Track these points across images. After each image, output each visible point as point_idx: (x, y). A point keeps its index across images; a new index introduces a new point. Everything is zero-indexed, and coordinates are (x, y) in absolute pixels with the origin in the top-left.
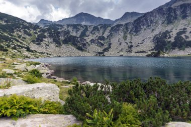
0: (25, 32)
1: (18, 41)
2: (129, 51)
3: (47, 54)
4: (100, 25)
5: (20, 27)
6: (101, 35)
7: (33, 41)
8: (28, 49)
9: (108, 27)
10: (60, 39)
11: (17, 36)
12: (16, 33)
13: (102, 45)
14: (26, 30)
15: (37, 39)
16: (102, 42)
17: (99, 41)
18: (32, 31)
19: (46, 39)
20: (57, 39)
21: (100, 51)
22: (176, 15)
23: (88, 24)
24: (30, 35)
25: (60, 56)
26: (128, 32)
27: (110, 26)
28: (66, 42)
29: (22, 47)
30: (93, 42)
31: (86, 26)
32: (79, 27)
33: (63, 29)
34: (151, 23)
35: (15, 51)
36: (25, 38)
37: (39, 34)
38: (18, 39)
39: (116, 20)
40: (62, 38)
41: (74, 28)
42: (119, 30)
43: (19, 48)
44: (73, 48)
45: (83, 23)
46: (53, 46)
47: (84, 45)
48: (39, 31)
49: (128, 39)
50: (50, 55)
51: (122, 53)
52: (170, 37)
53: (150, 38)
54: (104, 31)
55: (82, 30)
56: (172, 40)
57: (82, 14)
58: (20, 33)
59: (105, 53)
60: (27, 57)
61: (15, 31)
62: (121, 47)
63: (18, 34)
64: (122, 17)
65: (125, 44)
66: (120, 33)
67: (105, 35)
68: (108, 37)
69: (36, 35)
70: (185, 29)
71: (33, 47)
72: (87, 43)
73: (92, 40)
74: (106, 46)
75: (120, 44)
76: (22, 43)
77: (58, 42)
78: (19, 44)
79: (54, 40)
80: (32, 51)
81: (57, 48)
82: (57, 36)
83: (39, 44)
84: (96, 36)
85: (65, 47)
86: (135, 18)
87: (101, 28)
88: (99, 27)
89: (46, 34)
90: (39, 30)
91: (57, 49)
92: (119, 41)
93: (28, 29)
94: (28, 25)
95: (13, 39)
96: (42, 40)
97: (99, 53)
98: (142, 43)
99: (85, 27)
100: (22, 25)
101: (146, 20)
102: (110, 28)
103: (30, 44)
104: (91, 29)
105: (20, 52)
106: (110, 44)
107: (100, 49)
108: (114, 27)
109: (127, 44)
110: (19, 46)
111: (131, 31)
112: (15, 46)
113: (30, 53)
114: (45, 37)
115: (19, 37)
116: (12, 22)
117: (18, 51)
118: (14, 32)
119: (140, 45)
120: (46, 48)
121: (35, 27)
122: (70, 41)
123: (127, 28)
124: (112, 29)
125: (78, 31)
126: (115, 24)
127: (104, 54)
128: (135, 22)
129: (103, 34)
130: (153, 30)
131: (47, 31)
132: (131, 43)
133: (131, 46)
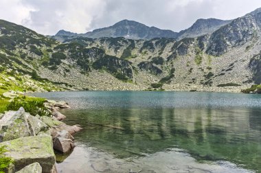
0: (33, 50)
1: (20, 63)
2: (206, 83)
3: (66, 84)
4: (155, 39)
5: (26, 41)
6: (157, 55)
7: (45, 64)
8: (35, 77)
9: (168, 42)
10: (88, 61)
11: (19, 55)
12: (17, 50)
13: (159, 72)
14: (35, 45)
15: (50, 60)
16: (159, 66)
17: (154, 65)
18: (44, 48)
19: (65, 61)
20: (84, 60)
21: (155, 82)
23: (135, 37)
24: (40, 53)
25: (87, 90)
26: (204, 51)
27: (171, 40)
28: (98, 66)
29: (25, 73)
30: (144, 67)
31: (132, 41)
32: (121, 43)
33: (94, 45)
34: (244, 36)
35: (10, 77)
36: (30, 58)
37: (54, 52)
38: (20, 59)
39: (182, 32)
40: (92, 60)
41: (111, 44)
42: (187, 48)
43: (20, 74)
44: (110, 76)
45: (127, 37)
46: (76, 72)
47: (129, 71)
48: (55, 48)
49: (203, 63)
50: (71, 86)
51: (194, 86)
53: (244, 61)
54: (163, 49)
55: (125, 48)
57: (124, 22)
58: (24, 51)
59: (165, 86)
60: (30, 89)
61: (17, 46)
62: (192, 76)
63: (20, 52)
64: (192, 27)
65: (200, 72)
66: (190, 53)
67: (164, 56)
68: (169, 59)
69: (50, 54)
71: (44, 73)
72: (134, 68)
73: (141, 64)
74: (166, 74)
75: (190, 71)
76: (26, 66)
77: (84, 66)
78: (21, 67)
79: (79, 63)
80: (41, 80)
81: (83, 75)
82: (84, 55)
83: (53, 69)
84: (148, 56)
85: (96, 74)
86: (215, 29)
87: (157, 43)
88: (154, 42)
89: (66, 52)
90: (55, 46)
91: (84, 77)
92: (188, 66)
93: (38, 45)
94: (38, 38)
95: (13, 59)
96: (59, 63)
97: (154, 86)
98: (230, 70)
99: (130, 43)
100: (29, 37)
101: (236, 32)
102: (172, 44)
103: (40, 68)
104: (141, 46)
105: (20, 80)
106: (173, 70)
107: (155, 80)
108: (179, 43)
109: (203, 70)
110: (20, 70)
111: (209, 48)
112: (14, 70)
113: (37, 82)
114: (64, 58)
115: (23, 56)
116: (14, 33)
117: (17, 79)
118: (15, 49)
119: (226, 73)
120: (65, 76)
121: (49, 41)
122: (105, 65)
123: (201, 46)
124: (175, 45)
125: (118, 48)
126: (180, 38)
127: (163, 87)
128: (215, 34)
129: (160, 54)
130: (248, 47)
131: (68, 48)
132: (210, 69)
133: (210, 75)
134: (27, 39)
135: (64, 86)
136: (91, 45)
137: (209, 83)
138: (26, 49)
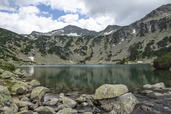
0: (16, 44)
1: (8, 51)
2: (108, 60)
3: (32, 62)
4: (84, 36)
5: (12, 39)
6: (85, 45)
7: (22, 51)
8: (14, 59)
9: (91, 38)
10: (45, 49)
11: (8, 47)
12: (7, 44)
13: (85, 54)
14: (17, 41)
15: (25, 49)
16: (85, 51)
17: (82, 50)
18: (22, 43)
19: (33, 50)
20: (43, 49)
21: (82, 60)
22: (147, 29)
24: (20, 46)
26: (109, 43)
27: (93, 37)
28: (50, 52)
29: (10, 57)
30: (77, 52)
32: (65, 38)
34: (128, 35)
35: (2, 60)
36: (15, 49)
37: (27, 45)
38: (8, 49)
39: (100, 32)
40: (47, 48)
41: (60, 39)
42: (100, 41)
44: (57, 57)
46: (39, 54)
47: (67, 54)
48: (28, 43)
49: (108, 49)
50: (34, 63)
52: (141, 48)
53: (126, 48)
54: (88, 42)
55: (67, 41)
56: (143, 50)
58: (11, 45)
59: (87, 61)
61: (7, 42)
62: (102, 56)
63: (9, 45)
64: (105, 30)
65: (106, 54)
66: (102, 44)
67: (88, 46)
68: (90, 47)
69: (25, 46)
70: (153, 41)
71: (21, 56)
72: (71, 52)
73: (75, 50)
74: (88, 55)
75: (101, 53)
76: (12, 53)
77: (43, 52)
79: (40, 51)
80: (17, 60)
81: (42, 57)
82: (43, 46)
83: (26, 54)
84: (80, 46)
85: (49, 56)
87: (85, 39)
88: (83, 38)
89: (34, 45)
90: (28, 41)
92: (100, 51)
93: (19, 41)
94: (19, 37)
95: (4, 49)
96: (29, 51)
97: (81, 62)
98: (120, 52)
99: (70, 38)
100: (14, 37)
101: (123, 33)
102: (92, 39)
104: (76, 40)
106: (92, 53)
107: (82, 58)
108: (97, 38)
109: (107, 53)
110: (7, 56)
111: (111, 41)
113: (15, 61)
114: (32, 48)
115: (10, 48)
116: (5, 35)
117: (5, 60)
118: (6, 44)
119: (118, 55)
122: (55, 51)
123: (107, 40)
124: (95, 39)
125: (64, 41)
127: (85, 63)
128: (114, 34)
130: (129, 41)
131: (35, 42)
132: (111, 52)
133: (111, 55)
134: (13, 39)
135: (30, 63)
136: (49, 40)
137: (109, 60)
138: (12, 43)
